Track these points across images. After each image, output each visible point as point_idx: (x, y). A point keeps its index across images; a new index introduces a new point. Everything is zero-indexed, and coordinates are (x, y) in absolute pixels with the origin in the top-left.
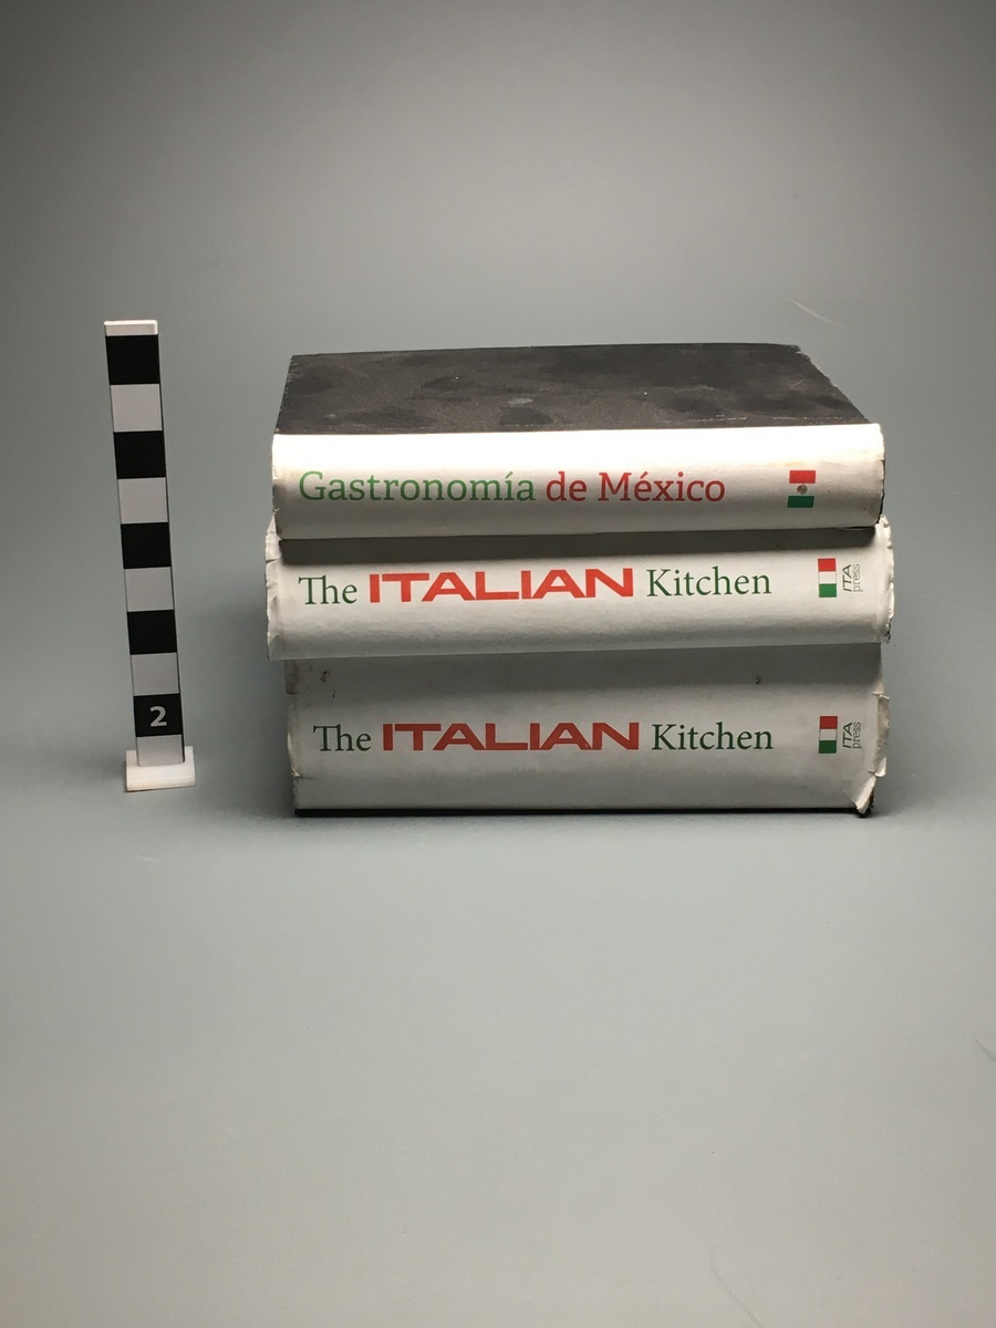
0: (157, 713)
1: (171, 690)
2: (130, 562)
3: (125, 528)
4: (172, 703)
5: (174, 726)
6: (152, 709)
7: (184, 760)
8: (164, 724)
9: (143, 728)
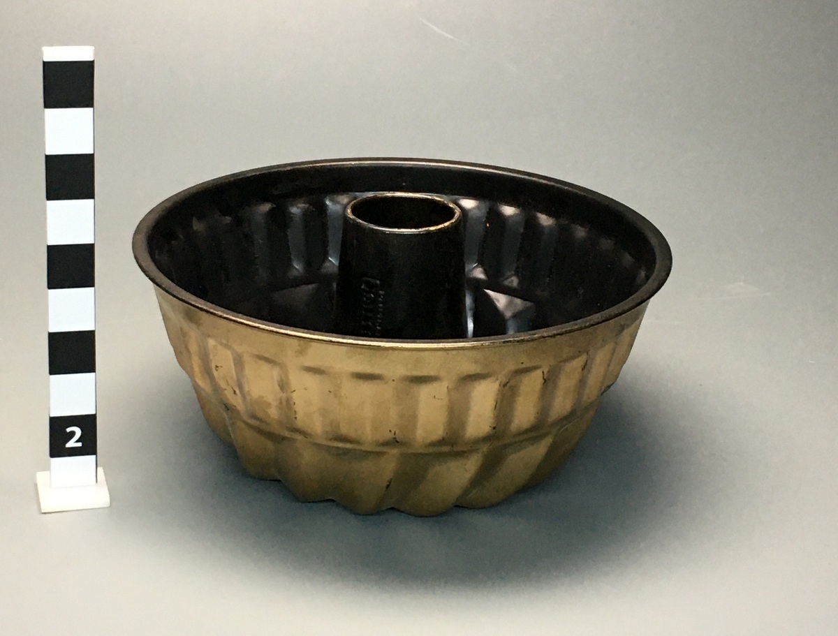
0: (73, 433)
1: (87, 409)
2: (54, 283)
3: (51, 249)
4: (88, 423)
5: (88, 446)
6: (69, 430)
7: (97, 482)
8: (80, 444)
9: (58, 449)
